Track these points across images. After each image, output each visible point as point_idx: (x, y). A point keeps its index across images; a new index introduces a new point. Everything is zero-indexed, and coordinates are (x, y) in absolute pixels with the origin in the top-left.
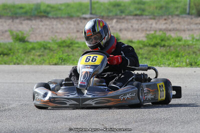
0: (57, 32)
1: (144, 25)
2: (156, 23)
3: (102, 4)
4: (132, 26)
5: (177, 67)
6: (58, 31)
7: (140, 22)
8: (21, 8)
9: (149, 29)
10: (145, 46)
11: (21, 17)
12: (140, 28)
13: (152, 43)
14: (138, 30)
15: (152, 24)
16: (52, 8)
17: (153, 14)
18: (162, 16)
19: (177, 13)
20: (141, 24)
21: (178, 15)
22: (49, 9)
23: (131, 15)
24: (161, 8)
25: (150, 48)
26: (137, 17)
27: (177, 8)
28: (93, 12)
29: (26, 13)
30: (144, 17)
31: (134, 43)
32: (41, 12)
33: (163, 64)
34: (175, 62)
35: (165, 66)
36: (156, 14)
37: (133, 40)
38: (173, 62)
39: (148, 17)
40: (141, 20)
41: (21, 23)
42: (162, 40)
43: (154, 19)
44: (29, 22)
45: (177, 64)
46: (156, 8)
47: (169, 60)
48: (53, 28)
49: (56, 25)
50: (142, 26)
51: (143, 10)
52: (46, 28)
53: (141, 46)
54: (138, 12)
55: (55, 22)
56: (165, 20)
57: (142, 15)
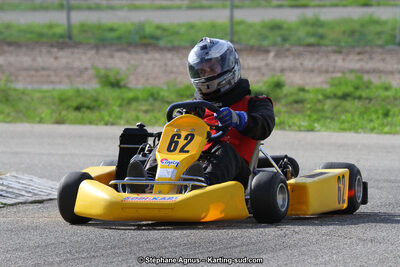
0: (172, 72)
1: (323, 63)
2: (344, 60)
3: (251, 26)
4: (302, 64)
5: (386, 133)
6: (175, 69)
7: (316, 56)
8: (112, 30)
9: (331, 69)
10: (327, 97)
11: (111, 45)
12: (316, 66)
13: (340, 93)
14: (312, 71)
15: (336, 61)
16: (164, 30)
17: (337, 43)
18: (353, 47)
19: (380, 42)
20: (318, 60)
21: (381, 46)
22: (158, 33)
23: (300, 45)
24: (352, 33)
25: (337, 101)
26: (311, 49)
27: (379, 34)
28: (235, 39)
29: (119, 38)
30: (324, 48)
31: (308, 91)
32: (145, 37)
33: (362, 128)
34: (383, 125)
35: (365, 132)
36: (343, 44)
37: (307, 88)
38: (379, 126)
39: (330, 49)
40: (317, 53)
41: (112, 57)
42: (357, 88)
43: (340, 52)
44: (125, 54)
45: (387, 129)
46: (344, 32)
47: (371, 121)
48: (166, 65)
49: (172, 59)
50: (320, 63)
51: (321, 37)
52: (154, 65)
53: (320, 97)
54: (312, 40)
55: (169, 55)
56: (359, 53)
57: (319, 45)
